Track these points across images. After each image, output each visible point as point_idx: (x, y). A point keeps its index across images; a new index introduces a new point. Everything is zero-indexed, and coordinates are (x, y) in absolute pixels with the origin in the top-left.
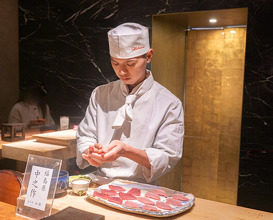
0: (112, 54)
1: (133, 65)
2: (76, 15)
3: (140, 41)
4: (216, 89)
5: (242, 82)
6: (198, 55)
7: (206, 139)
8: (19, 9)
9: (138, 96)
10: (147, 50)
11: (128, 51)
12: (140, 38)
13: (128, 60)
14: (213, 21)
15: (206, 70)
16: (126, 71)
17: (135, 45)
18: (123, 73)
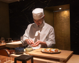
4: (62, 27)
5: (69, 25)
14: (60, 9)
15: (59, 22)
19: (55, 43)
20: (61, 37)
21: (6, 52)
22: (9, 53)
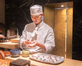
0: (31, 14)
1: (38, 17)
3: (40, 10)
7: (61, 42)
8: (5, 5)
9: (39, 28)
10: (42, 13)
11: (36, 13)
12: (40, 9)
13: (36, 16)
14: (62, 6)
15: (60, 21)
16: (36, 19)
17: (38, 11)
18: (35, 20)
20: (62, 38)
22: (3, 55)
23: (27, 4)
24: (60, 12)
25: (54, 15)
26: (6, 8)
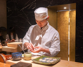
2: (23, 8)
4: (66, 29)
6: (61, 19)
7: (64, 45)
8: (7, 8)
15: (63, 24)
19: (60, 51)
20: (65, 41)
21: (2, 57)
22: (5, 58)
23: (29, 6)
24: (62, 15)
25: (57, 17)
26: (7, 11)
